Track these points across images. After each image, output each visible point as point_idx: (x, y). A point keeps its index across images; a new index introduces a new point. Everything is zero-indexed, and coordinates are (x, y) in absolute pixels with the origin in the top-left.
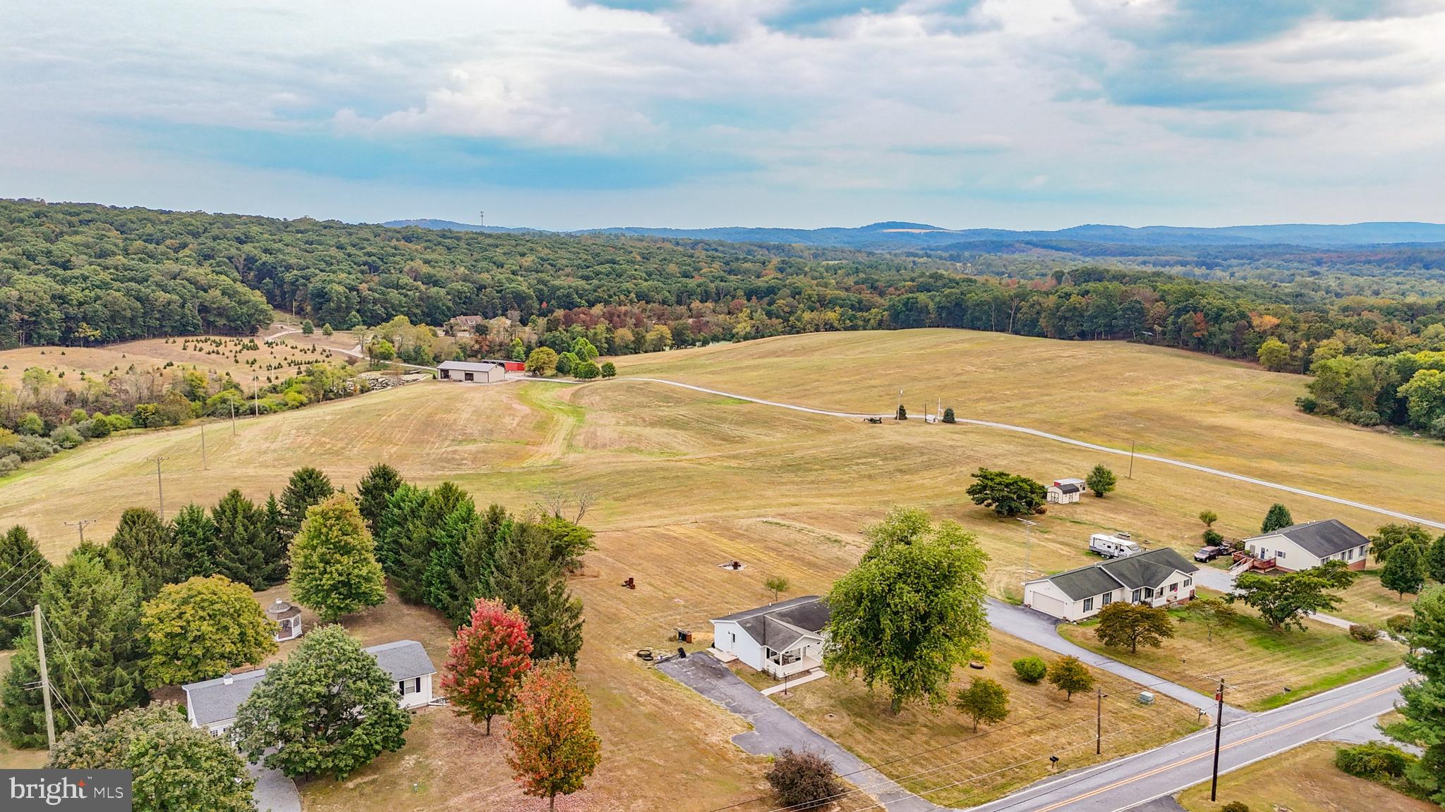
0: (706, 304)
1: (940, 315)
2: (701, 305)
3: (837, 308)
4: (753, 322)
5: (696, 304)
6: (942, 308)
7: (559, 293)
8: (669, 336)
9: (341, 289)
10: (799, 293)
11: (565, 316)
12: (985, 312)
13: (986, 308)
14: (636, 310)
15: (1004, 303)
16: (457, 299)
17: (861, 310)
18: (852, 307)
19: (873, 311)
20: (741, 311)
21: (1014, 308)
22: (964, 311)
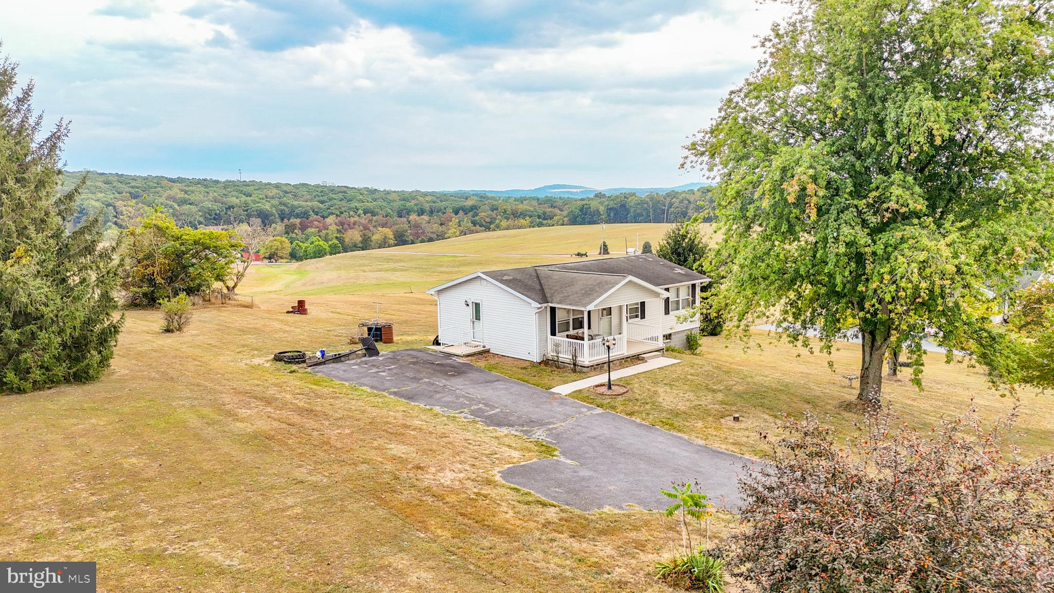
0: (422, 217)
1: (609, 215)
2: (417, 218)
3: (527, 218)
4: (461, 228)
5: (413, 217)
6: (611, 209)
7: (297, 211)
8: (392, 237)
9: (98, 204)
10: (497, 209)
11: (301, 223)
12: (645, 209)
13: (646, 205)
14: (363, 221)
15: (659, 202)
16: (208, 216)
17: (545, 219)
18: (539, 217)
19: (555, 218)
20: (451, 221)
21: (667, 205)
22: (628, 211)
